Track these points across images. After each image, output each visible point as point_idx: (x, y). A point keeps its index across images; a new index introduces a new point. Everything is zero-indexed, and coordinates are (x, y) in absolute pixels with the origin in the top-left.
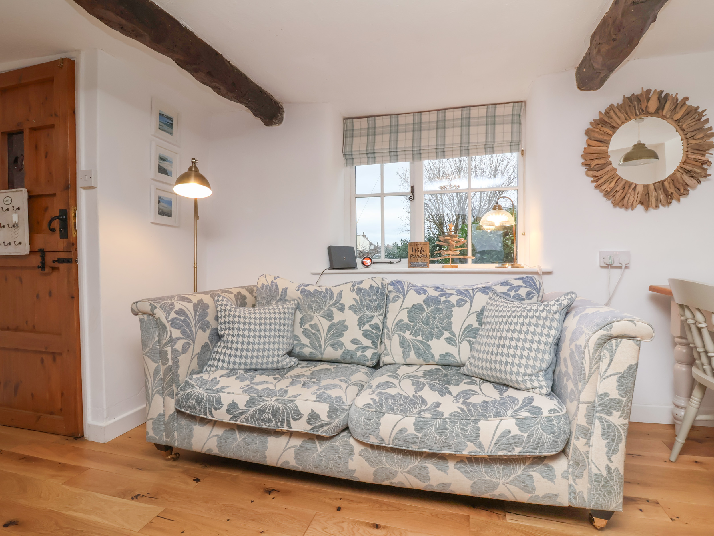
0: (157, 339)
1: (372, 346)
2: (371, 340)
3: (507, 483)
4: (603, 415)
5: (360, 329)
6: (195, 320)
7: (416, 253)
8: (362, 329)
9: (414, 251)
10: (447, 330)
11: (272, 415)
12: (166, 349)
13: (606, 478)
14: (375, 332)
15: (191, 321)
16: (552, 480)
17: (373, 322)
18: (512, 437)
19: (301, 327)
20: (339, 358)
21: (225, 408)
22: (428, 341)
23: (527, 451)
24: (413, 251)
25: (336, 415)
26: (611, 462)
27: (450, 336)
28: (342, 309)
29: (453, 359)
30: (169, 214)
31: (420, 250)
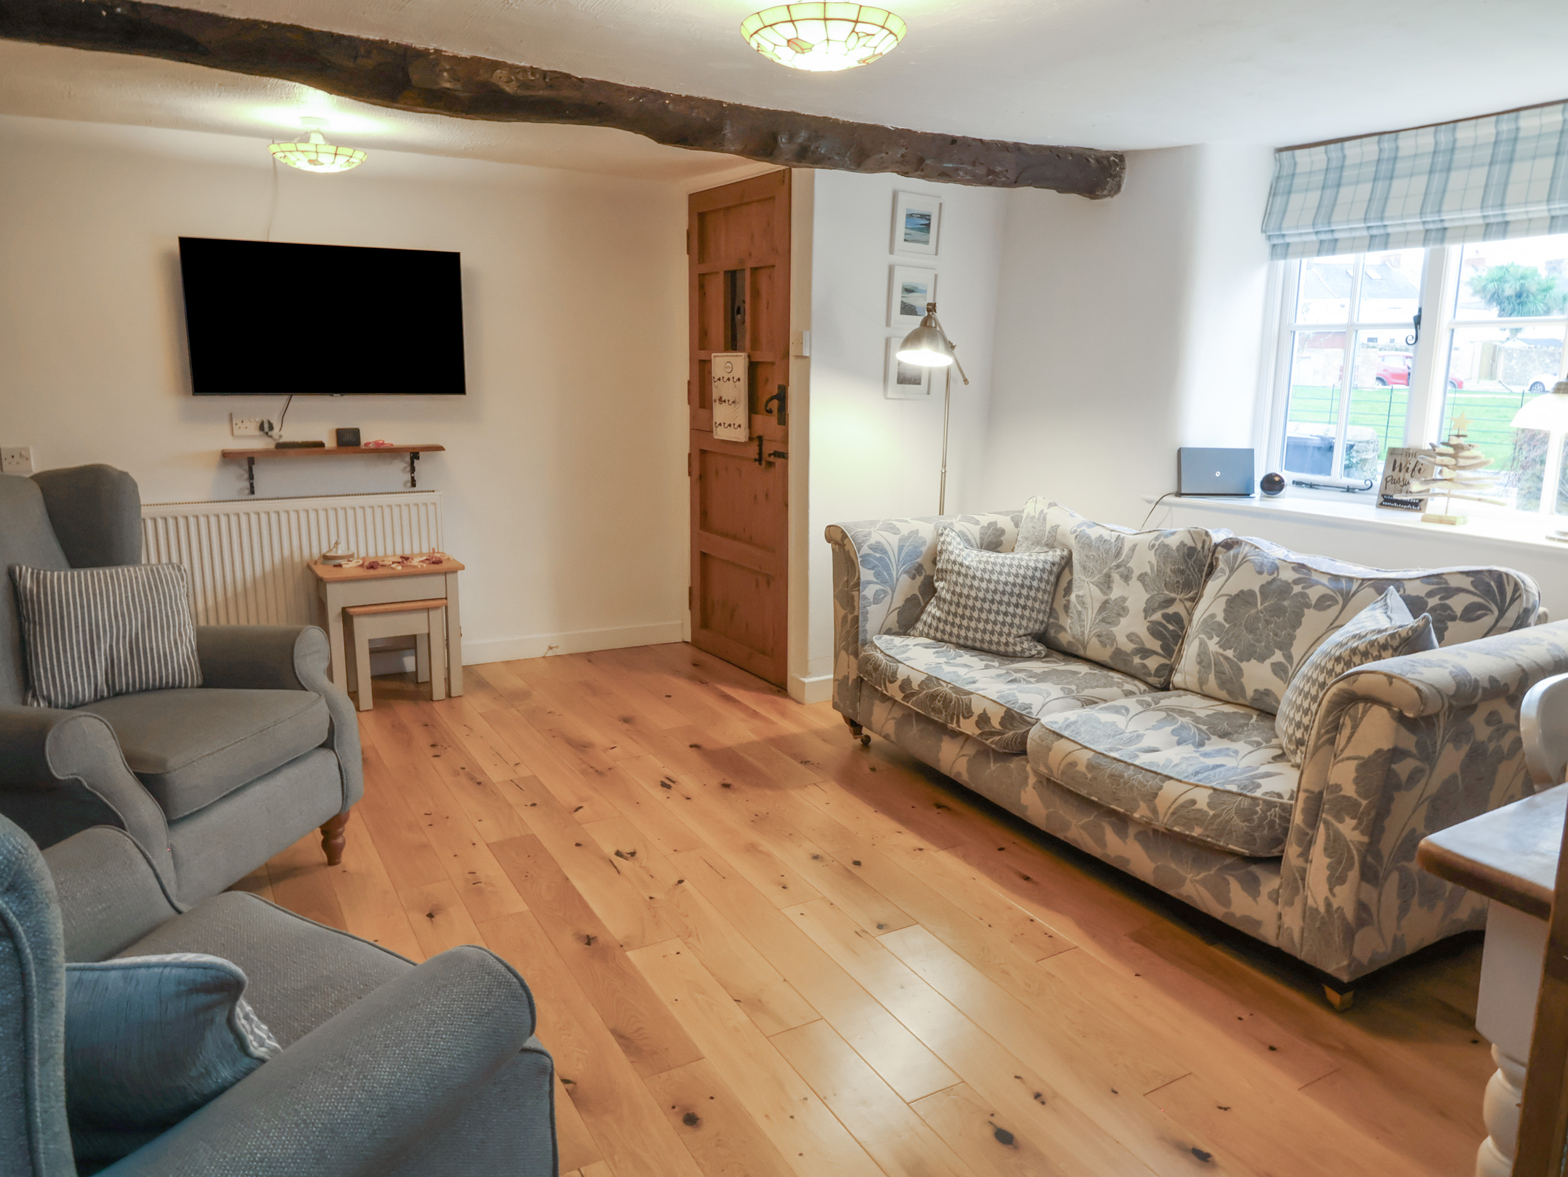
0: (846, 579)
1: (1160, 651)
2: (1160, 640)
3: (1196, 881)
4: (1330, 818)
5: (1146, 618)
6: (899, 560)
7: (1401, 475)
8: (1148, 619)
9: (1397, 469)
10: (1280, 649)
11: (942, 704)
12: (853, 593)
13: (1323, 918)
14: (1171, 627)
15: (891, 561)
16: (1255, 899)
17: (1171, 610)
18: (1194, 810)
19: (1064, 597)
20: (1108, 660)
21: (898, 683)
22: (1242, 661)
23: (1208, 836)
24: (1394, 469)
25: (1012, 725)
26: (1334, 895)
27: (1283, 660)
28: (1126, 578)
29: (1274, 703)
30: (915, 380)
31: (1411, 467)
